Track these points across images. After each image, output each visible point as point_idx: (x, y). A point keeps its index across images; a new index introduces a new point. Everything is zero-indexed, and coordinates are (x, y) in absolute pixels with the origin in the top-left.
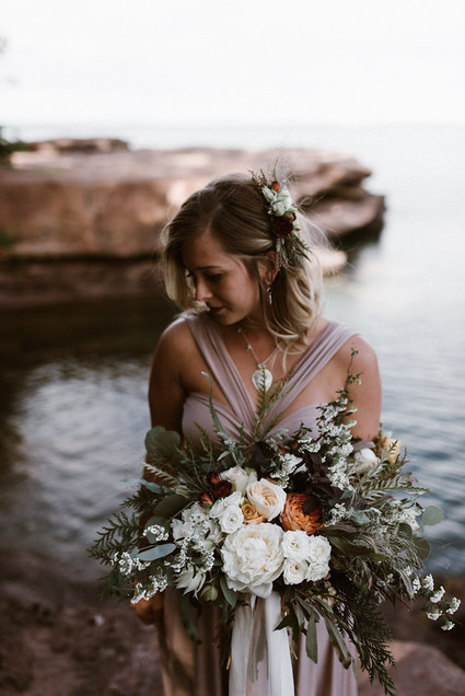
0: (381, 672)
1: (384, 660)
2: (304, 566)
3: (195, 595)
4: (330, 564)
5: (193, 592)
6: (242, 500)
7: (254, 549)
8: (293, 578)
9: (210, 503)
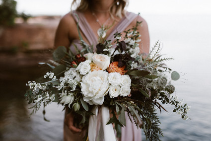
0: (155, 137)
1: (157, 132)
2: (119, 88)
3: (69, 106)
4: (131, 88)
5: (68, 104)
6: (90, 62)
7: (95, 80)
8: (114, 94)
9: (76, 65)
